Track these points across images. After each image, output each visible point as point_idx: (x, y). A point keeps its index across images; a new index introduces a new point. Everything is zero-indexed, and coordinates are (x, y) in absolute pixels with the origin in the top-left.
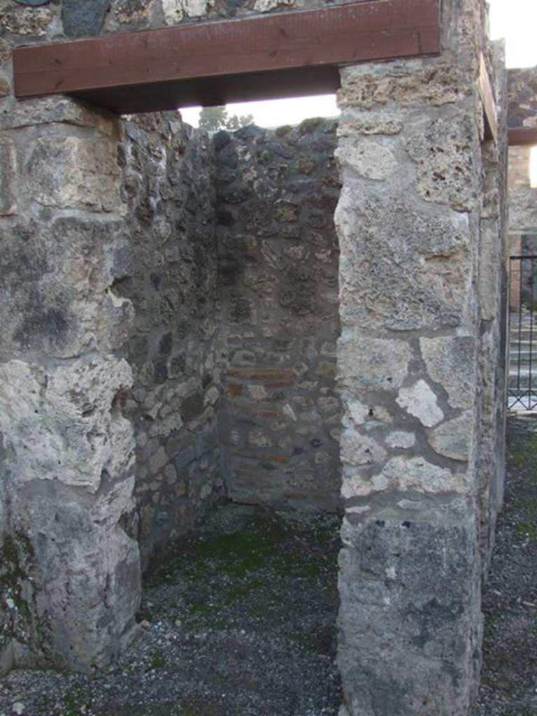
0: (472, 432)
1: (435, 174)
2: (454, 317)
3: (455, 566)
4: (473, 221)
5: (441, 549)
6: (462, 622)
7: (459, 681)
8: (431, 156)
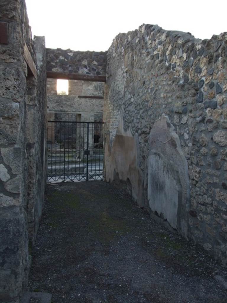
0: (21, 183)
1: (6, 87)
2: (14, 140)
3: (15, 233)
4: (21, 106)
5: (10, 228)
6: (18, 254)
7: (17, 276)
8: (5, 81)
